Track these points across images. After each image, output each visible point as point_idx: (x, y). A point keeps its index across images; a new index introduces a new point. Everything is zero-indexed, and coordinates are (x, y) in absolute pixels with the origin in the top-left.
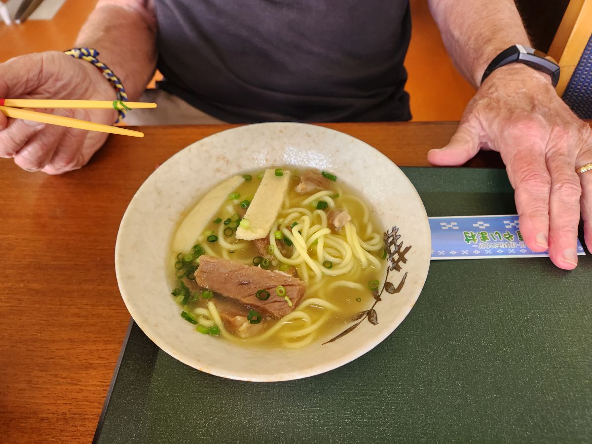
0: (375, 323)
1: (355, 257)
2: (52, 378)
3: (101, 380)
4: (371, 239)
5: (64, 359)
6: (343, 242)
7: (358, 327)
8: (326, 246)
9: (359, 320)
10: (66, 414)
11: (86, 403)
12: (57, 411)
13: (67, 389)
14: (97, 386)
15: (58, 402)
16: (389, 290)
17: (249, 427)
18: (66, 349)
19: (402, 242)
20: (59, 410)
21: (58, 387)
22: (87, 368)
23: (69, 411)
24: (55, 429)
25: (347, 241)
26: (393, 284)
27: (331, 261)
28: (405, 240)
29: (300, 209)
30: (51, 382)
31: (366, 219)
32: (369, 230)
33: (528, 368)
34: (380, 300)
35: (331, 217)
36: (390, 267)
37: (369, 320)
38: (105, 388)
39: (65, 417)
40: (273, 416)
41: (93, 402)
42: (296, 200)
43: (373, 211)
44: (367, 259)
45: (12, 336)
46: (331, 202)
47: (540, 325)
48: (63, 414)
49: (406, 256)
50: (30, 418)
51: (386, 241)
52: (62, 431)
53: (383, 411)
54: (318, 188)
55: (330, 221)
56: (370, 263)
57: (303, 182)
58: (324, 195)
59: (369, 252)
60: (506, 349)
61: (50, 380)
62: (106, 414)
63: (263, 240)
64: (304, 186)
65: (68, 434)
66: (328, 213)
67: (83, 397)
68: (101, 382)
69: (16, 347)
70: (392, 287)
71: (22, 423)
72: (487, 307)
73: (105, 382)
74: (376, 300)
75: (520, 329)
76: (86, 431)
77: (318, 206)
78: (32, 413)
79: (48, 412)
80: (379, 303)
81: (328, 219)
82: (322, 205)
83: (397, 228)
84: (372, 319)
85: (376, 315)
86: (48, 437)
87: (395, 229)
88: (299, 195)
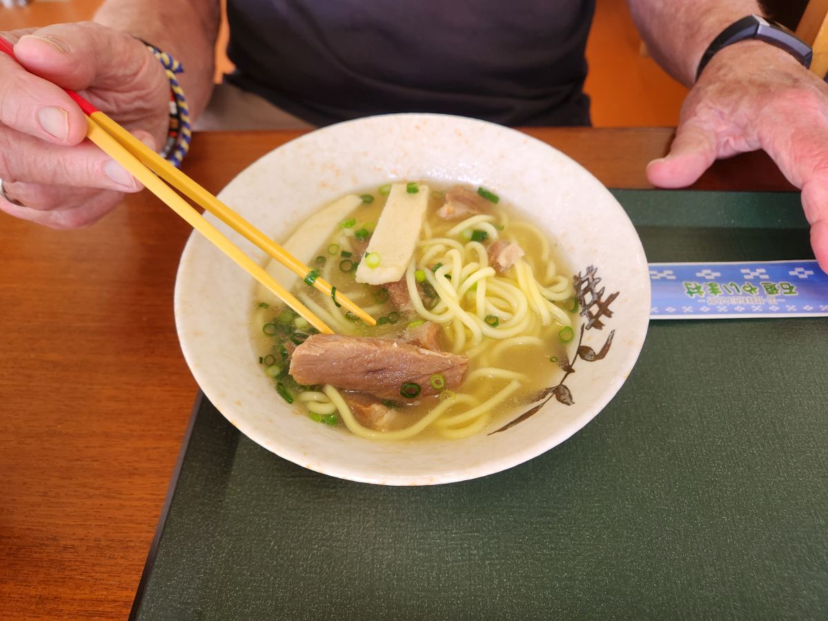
0: (569, 402)
1: (531, 310)
2: (78, 489)
3: (151, 492)
4: (554, 283)
5: (96, 461)
6: (513, 287)
7: (541, 410)
8: (489, 294)
9: (542, 401)
10: (100, 541)
11: (129, 525)
12: (86, 536)
13: (101, 505)
14: (146, 500)
15: (88, 523)
16: (586, 357)
17: (373, 560)
18: (100, 447)
19: (604, 288)
20: (90, 535)
21: (89, 502)
22: (131, 474)
23: (104, 536)
24: (83, 562)
25: (518, 286)
26: (592, 348)
27: (497, 315)
28: (607, 285)
29: (446, 241)
30: (77, 494)
31: (545, 256)
32: (551, 272)
33: (785, 477)
34: (573, 371)
35: (493, 252)
36: (585, 326)
37: (559, 399)
38: (157, 503)
39: (99, 544)
40: (408, 544)
41: (140, 524)
42: (439, 229)
43: (556, 245)
44: (550, 313)
45: (19, 428)
46: (492, 231)
47: (801, 415)
48: (95, 540)
49: (611, 307)
50: (47, 546)
51: (577, 288)
52: (94, 565)
53: (572, 539)
54: (472, 212)
55: (492, 258)
56: (554, 319)
57: (450, 203)
58: (481, 221)
59: (553, 302)
60: (753, 450)
61: (76, 491)
62: (160, 540)
63: (397, 283)
64: (452, 208)
65: (103, 570)
66: (489, 247)
67: (125, 516)
68: (152, 494)
69: (26, 444)
70: (591, 352)
71: (36, 553)
72: (722, 391)
73: (158, 495)
74: (566, 372)
75: (772, 422)
76: (131, 565)
77: (473, 236)
78: (51, 539)
79: (74, 537)
80: (571, 376)
81: (490, 255)
82: (480, 236)
83: (595, 267)
84: (562, 397)
85: (569, 391)
86: (74, 572)
87: (591, 270)
88: (442, 221)
